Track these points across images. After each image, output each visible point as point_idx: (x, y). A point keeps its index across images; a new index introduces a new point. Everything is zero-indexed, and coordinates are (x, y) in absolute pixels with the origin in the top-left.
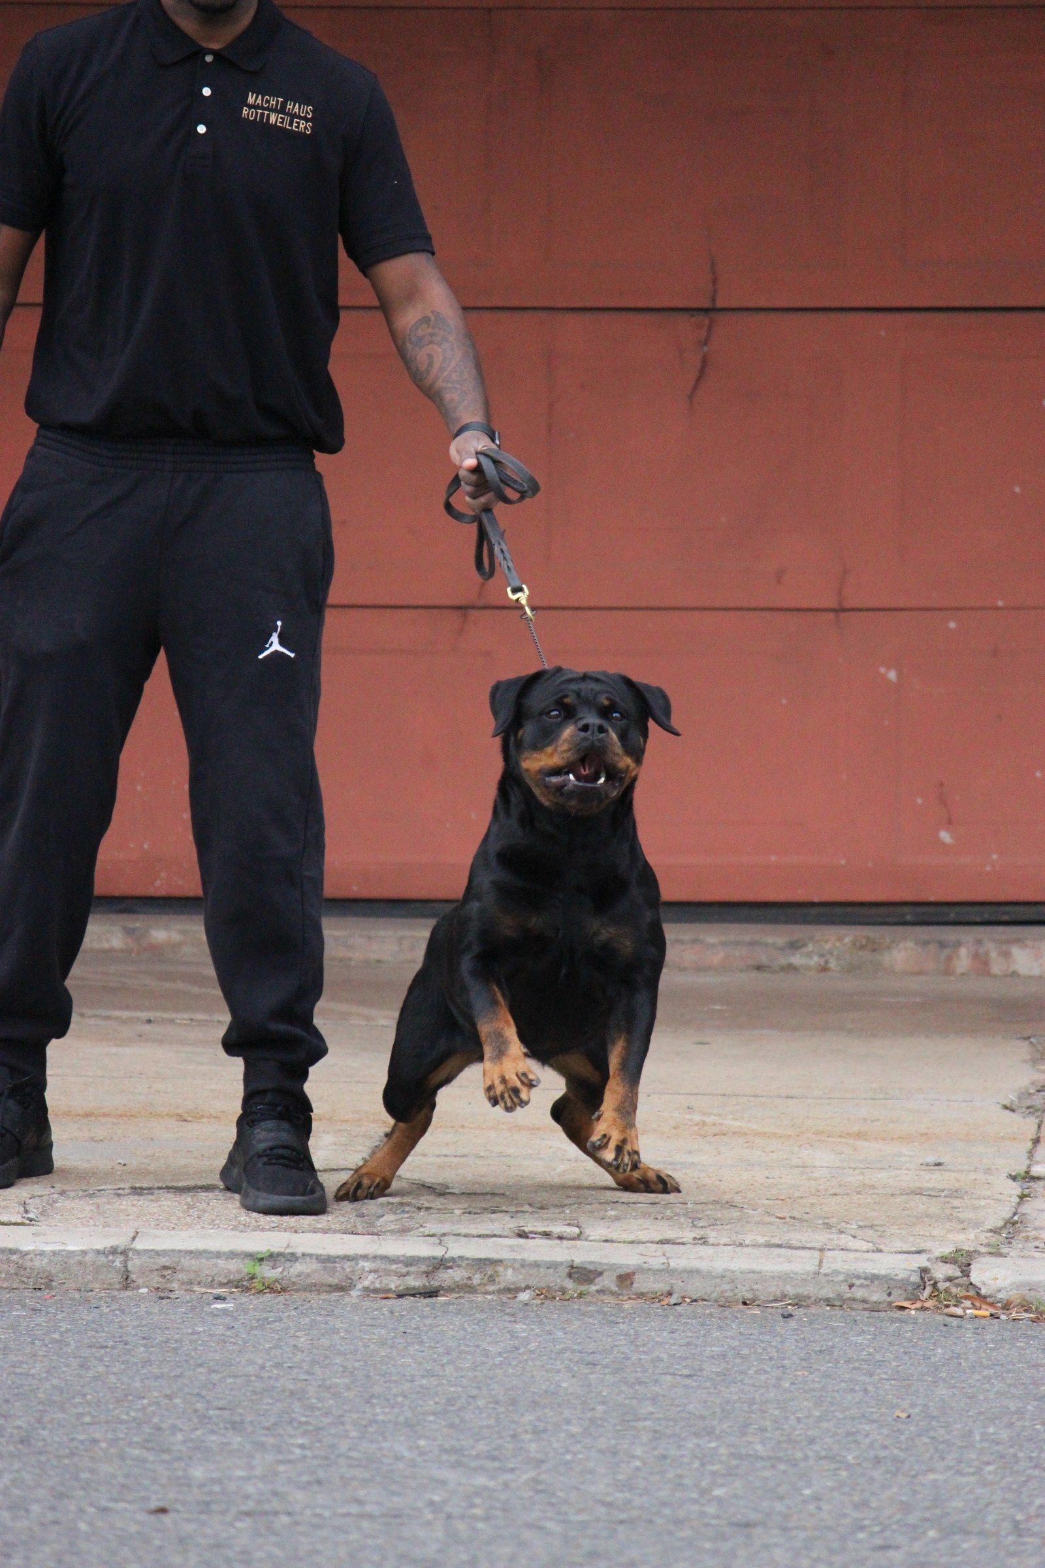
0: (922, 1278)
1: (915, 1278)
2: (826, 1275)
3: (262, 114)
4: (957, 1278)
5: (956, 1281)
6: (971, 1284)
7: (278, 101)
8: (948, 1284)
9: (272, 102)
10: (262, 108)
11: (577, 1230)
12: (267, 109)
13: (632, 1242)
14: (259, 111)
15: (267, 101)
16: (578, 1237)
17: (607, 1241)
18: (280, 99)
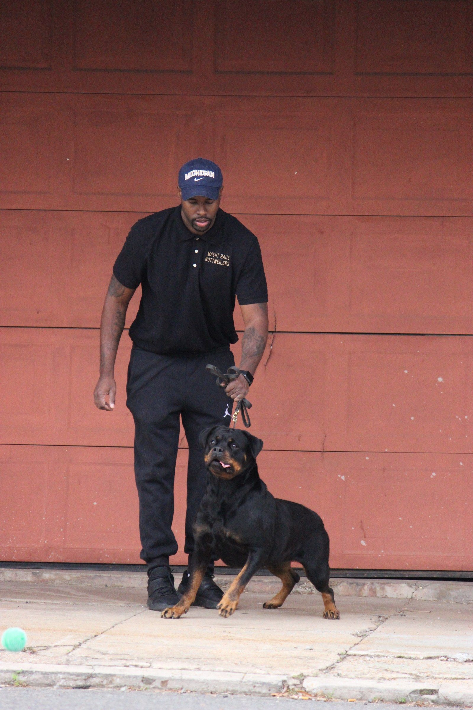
0: (283, 684)
1: (280, 684)
2: (245, 682)
3: (212, 260)
4: (298, 685)
5: (297, 686)
6: (303, 687)
7: (218, 254)
8: (293, 687)
9: (216, 255)
10: (213, 257)
11: (149, 665)
12: (214, 258)
13: (170, 669)
14: (211, 259)
15: (214, 255)
16: (149, 667)
17: (160, 668)
18: (219, 254)
